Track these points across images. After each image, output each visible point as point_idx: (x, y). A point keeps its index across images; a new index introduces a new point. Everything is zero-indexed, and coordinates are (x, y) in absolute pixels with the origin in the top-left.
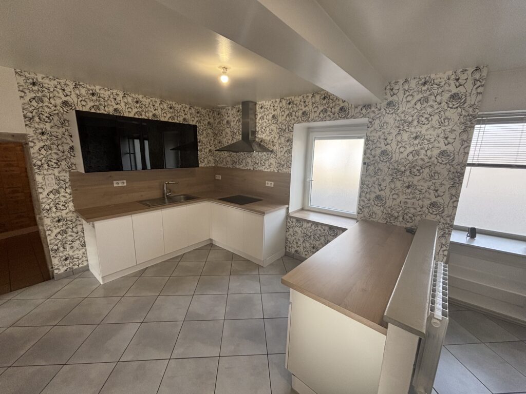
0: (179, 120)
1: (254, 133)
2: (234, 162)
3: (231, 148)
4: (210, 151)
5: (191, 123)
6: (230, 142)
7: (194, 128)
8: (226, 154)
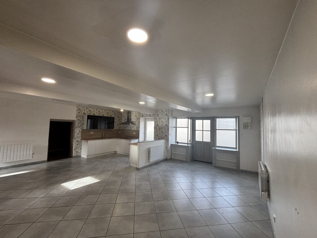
0: (109, 116)
1: (131, 119)
2: (125, 127)
3: (124, 123)
4: (118, 124)
5: (113, 116)
6: (124, 122)
7: (113, 118)
8: (122, 125)
